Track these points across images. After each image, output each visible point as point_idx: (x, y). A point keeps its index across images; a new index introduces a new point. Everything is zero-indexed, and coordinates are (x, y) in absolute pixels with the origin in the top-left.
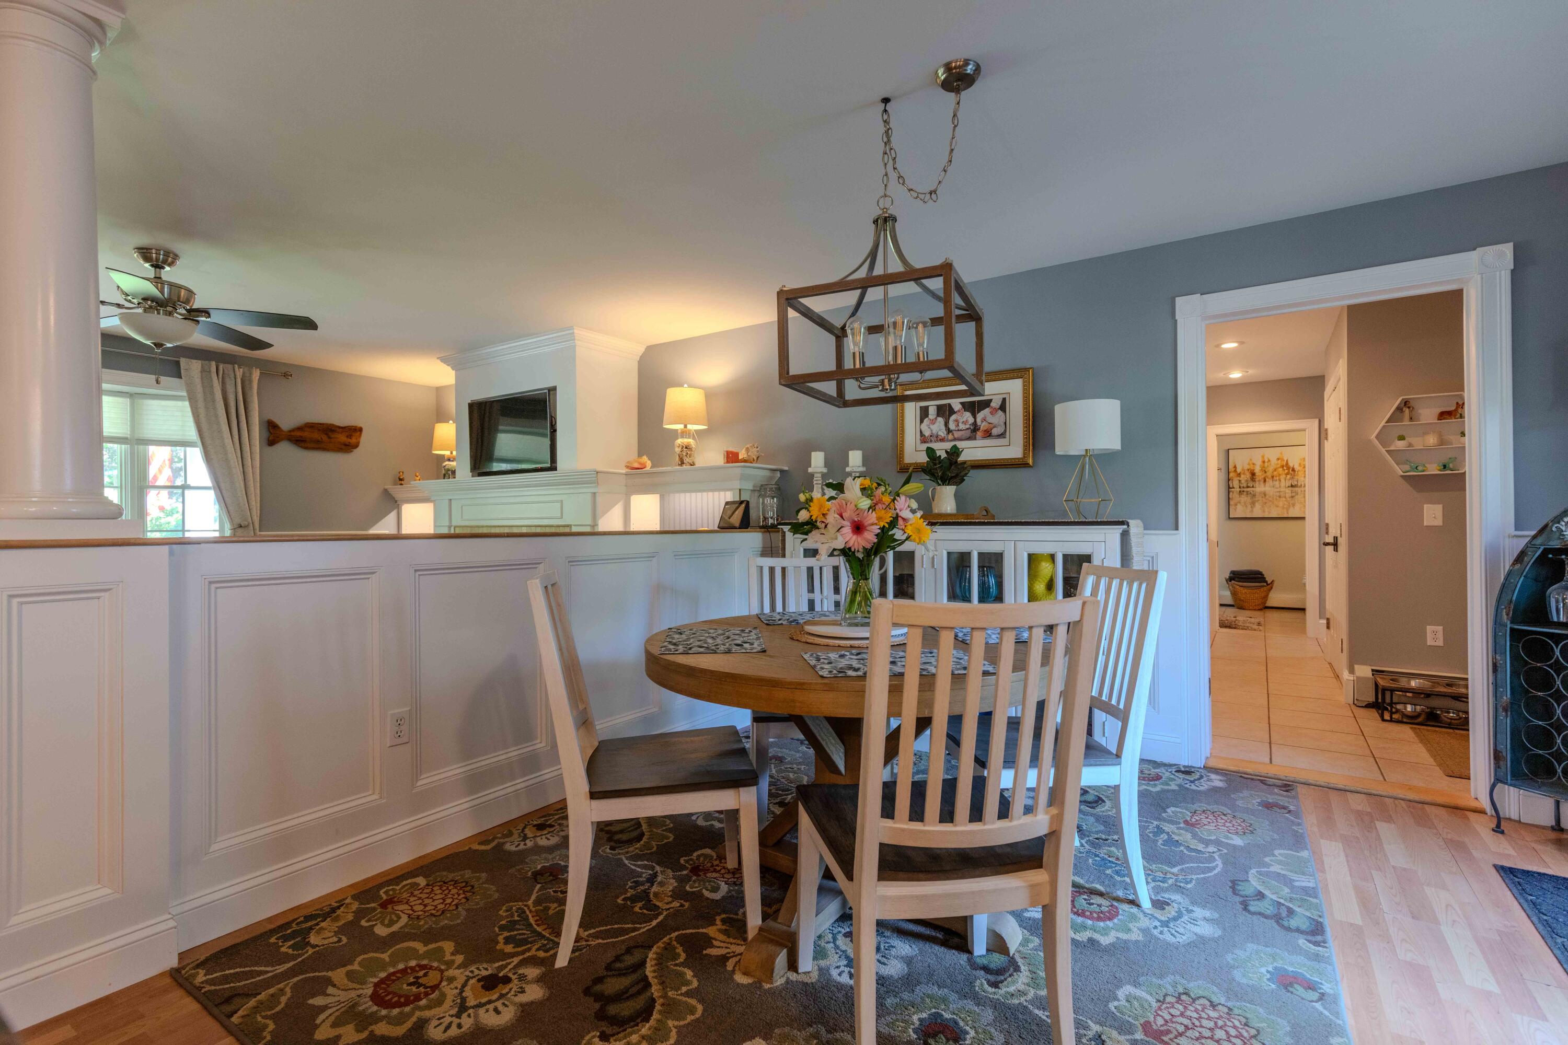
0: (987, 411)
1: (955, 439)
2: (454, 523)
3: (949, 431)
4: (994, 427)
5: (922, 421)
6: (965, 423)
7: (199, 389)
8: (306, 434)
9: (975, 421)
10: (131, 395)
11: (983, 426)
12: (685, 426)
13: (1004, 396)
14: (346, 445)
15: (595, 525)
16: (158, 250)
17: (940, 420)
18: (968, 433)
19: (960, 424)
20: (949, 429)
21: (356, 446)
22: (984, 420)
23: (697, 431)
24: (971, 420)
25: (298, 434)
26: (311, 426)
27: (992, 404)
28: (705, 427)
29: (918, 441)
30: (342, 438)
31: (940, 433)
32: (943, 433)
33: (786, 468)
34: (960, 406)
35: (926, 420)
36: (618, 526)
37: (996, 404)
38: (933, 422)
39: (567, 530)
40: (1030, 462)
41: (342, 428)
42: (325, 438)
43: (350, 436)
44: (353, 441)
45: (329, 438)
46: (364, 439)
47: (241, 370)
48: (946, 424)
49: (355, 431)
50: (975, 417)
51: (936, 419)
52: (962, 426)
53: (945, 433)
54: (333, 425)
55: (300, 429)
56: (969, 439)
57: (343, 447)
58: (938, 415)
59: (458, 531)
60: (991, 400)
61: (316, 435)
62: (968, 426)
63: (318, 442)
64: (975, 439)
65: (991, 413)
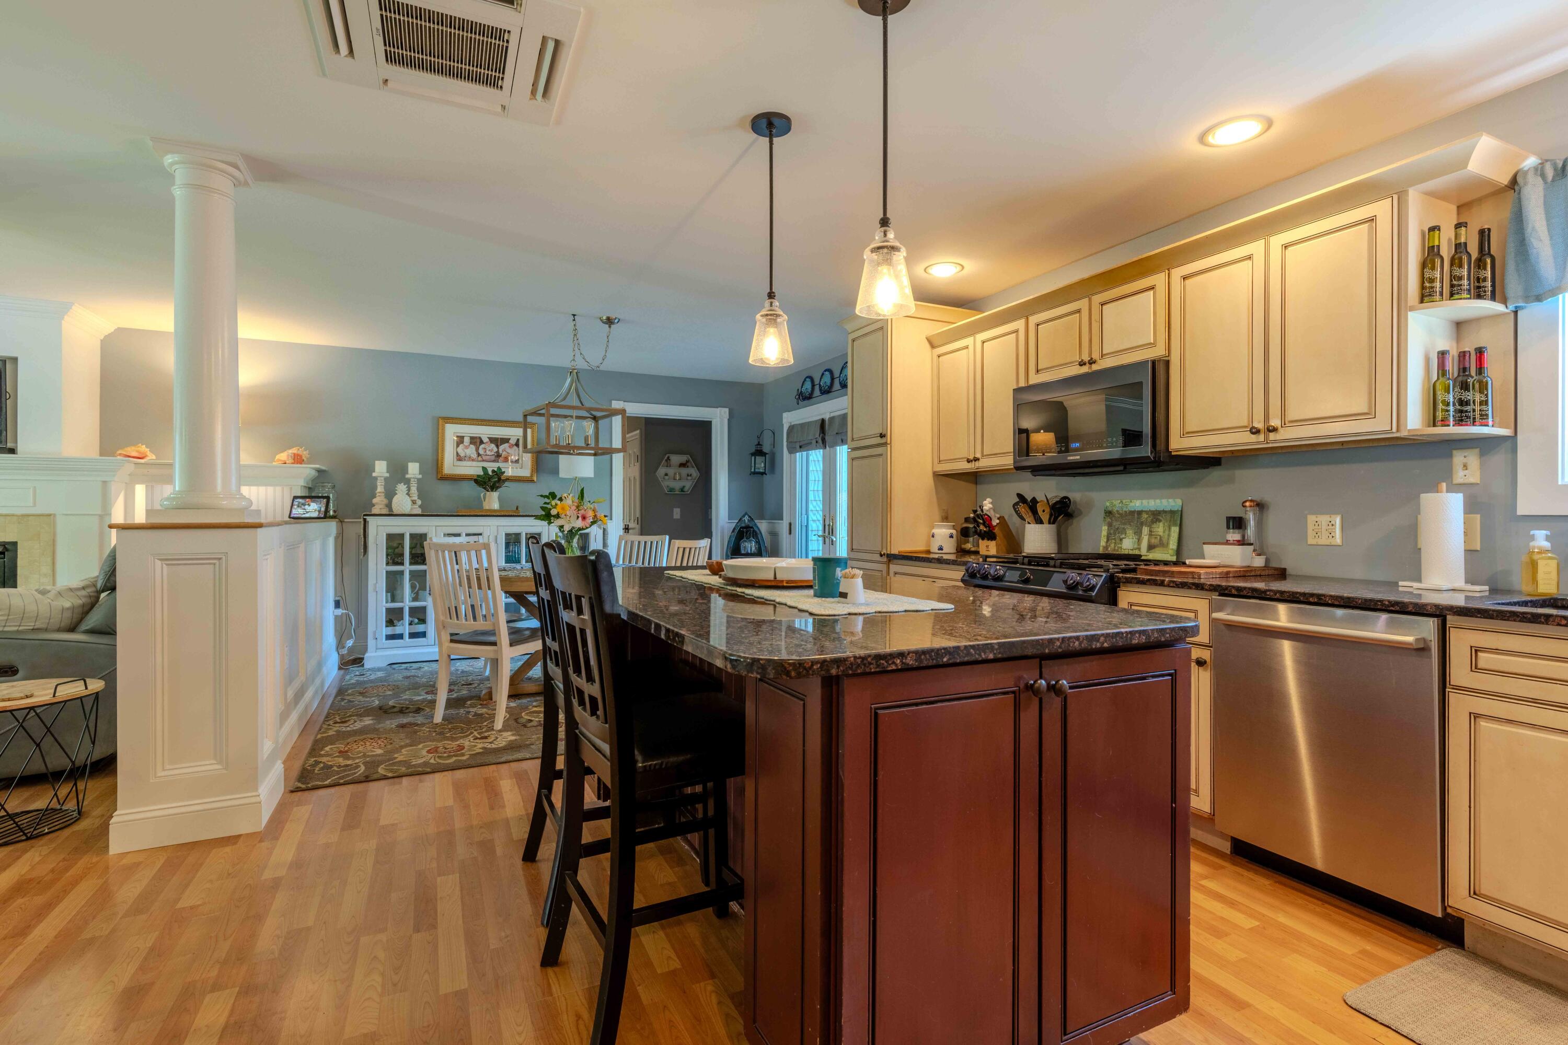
0: (506, 445)
1: (483, 461)
3: (479, 455)
4: (511, 456)
5: (458, 446)
6: (491, 450)
9: (498, 450)
11: (504, 454)
13: (518, 437)
17: (472, 446)
18: (493, 458)
19: (487, 451)
20: (479, 454)
22: (504, 450)
24: (495, 449)
27: (510, 442)
29: (455, 460)
31: (472, 456)
32: (474, 455)
33: (324, 468)
34: (488, 440)
35: (461, 445)
37: (513, 441)
38: (467, 447)
40: (535, 479)
48: (477, 450)
50: (498, 448)
51: (469, 445)
52: (488, 453)
56: (494, 461)
58: (471, 443)
60: (510, 439)
62: (493, 453)
64: (498, 462)
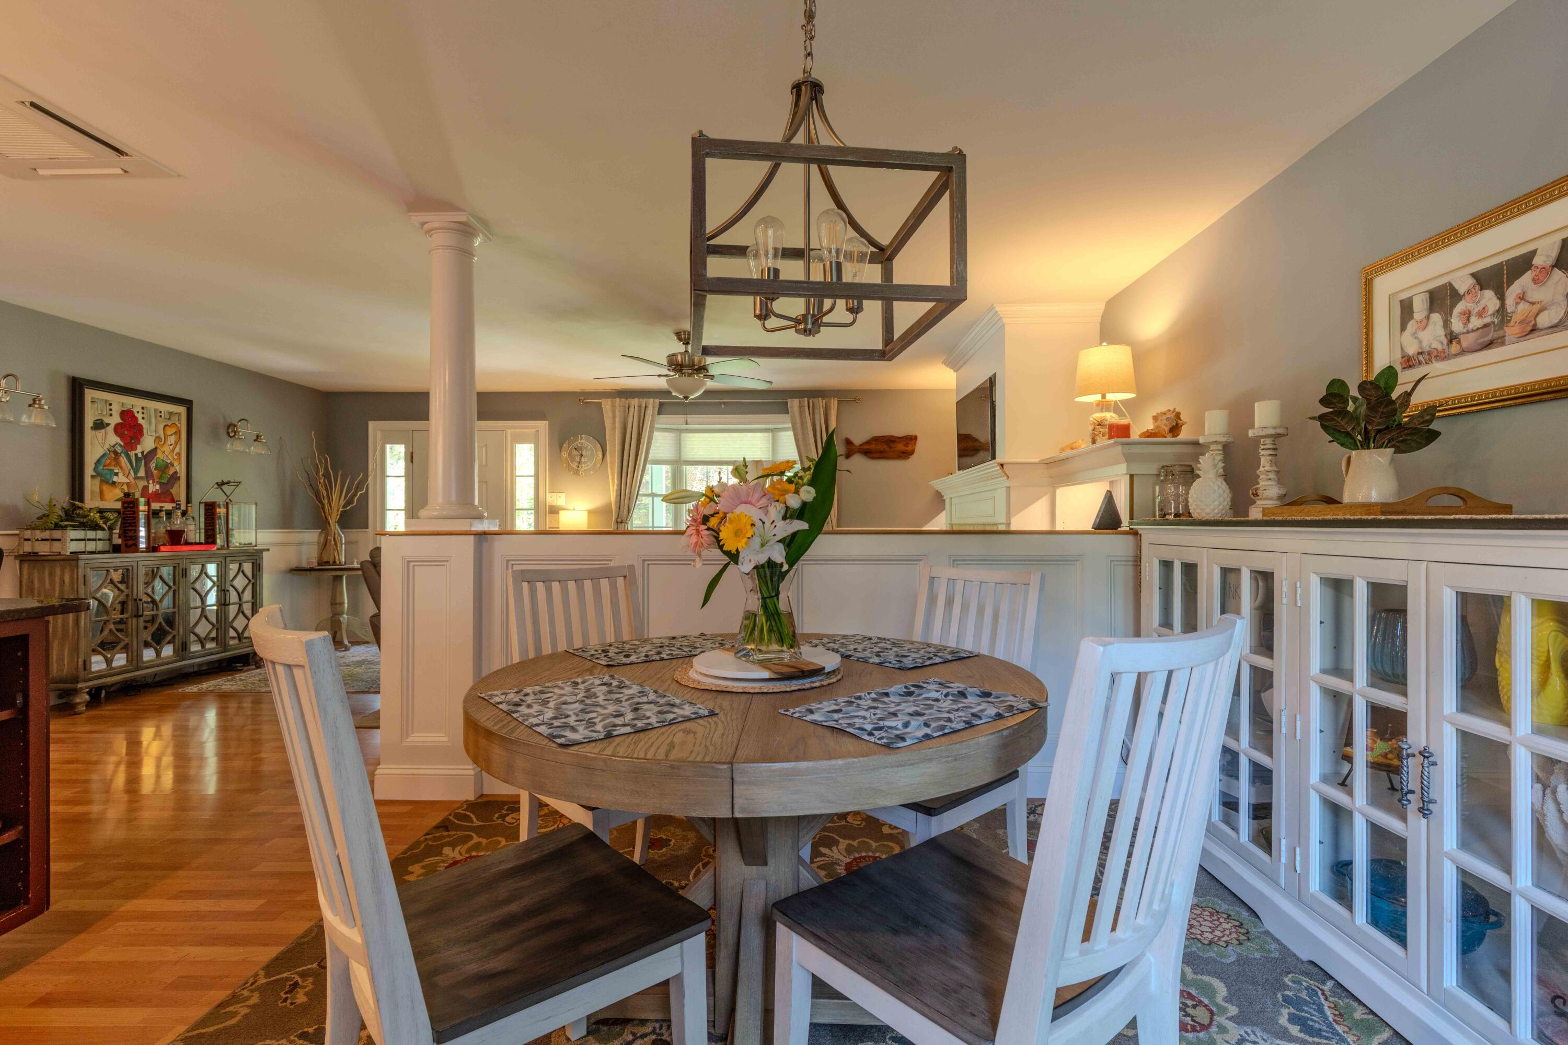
2: (954, 521)
3: (1452, 337)
4: (1540, 311)
6: (1483, 312)
7: (798, 421)
8: (872, 447)
9: (1503, 305)
10: (772, 430)
11: (1519, 312)
12: (1104, 397)
14: (903, 453)
15: (1009, 524)
16: (684, 332)
17: (1435, 317)
18: (1489, 333)
19: (1472, 319)
20: (1451, 332)
21: (912, 453)
22: (1522, 298)
23: (1125, 402)
24: (1494, 305)
25: (866, 447)
26: (876, 439)
27: (1538, 261)
28: (1132, 396)
29: (1398, 368)
30: (900, 447)
31: (1435, 345)
34: (1471, 281)
35: (1410, 324)
36: (1042, 524)
37: (1544, 258)
38: (1422, 325)
39: (995, 528)
41: (900, 438)
42: (886, 448)
43: (906, 445)
44: (910, 448)
45: (890, 447)
46: (919, 447)
47: (824, 401)
48: (1446, 323)
49: (912, 439)
50: (1501, 297)
51: (1428, 317)
52: (1475, 323)
53: (1445, 341)
54: (892, 436)
55: (868, 443)
56: (1490, 345)
57: (901, 455)
58: (1432, 309)
59: (955, 528)
61: (880, 447)
62: (1488, 319)
63: (881, 452)
64: (1502, 343)
65: (1535, 281)
